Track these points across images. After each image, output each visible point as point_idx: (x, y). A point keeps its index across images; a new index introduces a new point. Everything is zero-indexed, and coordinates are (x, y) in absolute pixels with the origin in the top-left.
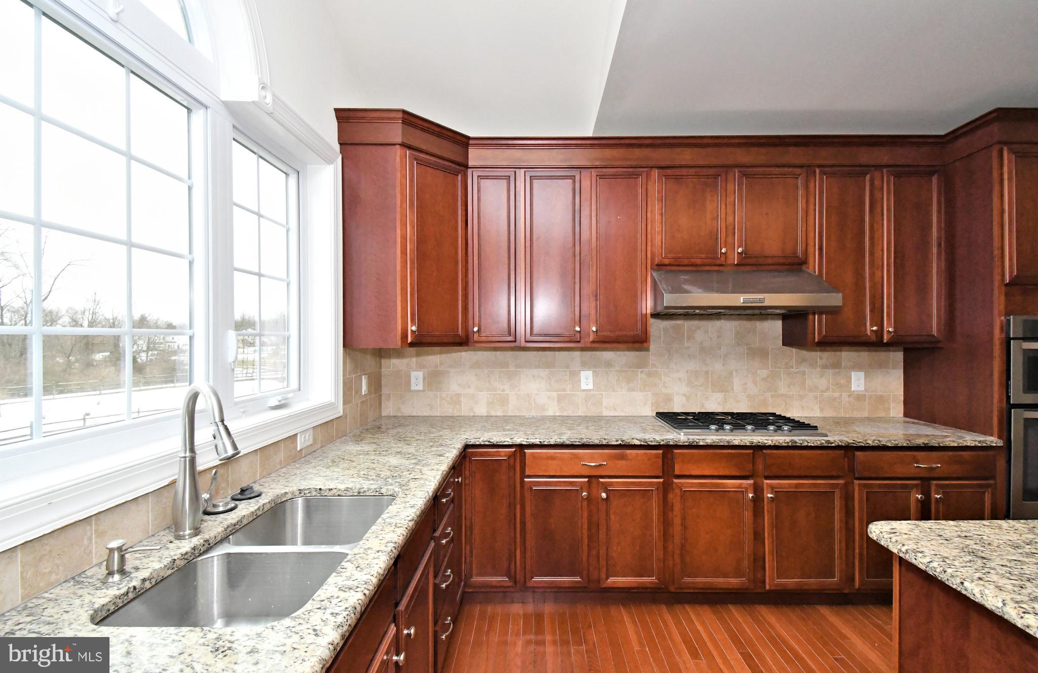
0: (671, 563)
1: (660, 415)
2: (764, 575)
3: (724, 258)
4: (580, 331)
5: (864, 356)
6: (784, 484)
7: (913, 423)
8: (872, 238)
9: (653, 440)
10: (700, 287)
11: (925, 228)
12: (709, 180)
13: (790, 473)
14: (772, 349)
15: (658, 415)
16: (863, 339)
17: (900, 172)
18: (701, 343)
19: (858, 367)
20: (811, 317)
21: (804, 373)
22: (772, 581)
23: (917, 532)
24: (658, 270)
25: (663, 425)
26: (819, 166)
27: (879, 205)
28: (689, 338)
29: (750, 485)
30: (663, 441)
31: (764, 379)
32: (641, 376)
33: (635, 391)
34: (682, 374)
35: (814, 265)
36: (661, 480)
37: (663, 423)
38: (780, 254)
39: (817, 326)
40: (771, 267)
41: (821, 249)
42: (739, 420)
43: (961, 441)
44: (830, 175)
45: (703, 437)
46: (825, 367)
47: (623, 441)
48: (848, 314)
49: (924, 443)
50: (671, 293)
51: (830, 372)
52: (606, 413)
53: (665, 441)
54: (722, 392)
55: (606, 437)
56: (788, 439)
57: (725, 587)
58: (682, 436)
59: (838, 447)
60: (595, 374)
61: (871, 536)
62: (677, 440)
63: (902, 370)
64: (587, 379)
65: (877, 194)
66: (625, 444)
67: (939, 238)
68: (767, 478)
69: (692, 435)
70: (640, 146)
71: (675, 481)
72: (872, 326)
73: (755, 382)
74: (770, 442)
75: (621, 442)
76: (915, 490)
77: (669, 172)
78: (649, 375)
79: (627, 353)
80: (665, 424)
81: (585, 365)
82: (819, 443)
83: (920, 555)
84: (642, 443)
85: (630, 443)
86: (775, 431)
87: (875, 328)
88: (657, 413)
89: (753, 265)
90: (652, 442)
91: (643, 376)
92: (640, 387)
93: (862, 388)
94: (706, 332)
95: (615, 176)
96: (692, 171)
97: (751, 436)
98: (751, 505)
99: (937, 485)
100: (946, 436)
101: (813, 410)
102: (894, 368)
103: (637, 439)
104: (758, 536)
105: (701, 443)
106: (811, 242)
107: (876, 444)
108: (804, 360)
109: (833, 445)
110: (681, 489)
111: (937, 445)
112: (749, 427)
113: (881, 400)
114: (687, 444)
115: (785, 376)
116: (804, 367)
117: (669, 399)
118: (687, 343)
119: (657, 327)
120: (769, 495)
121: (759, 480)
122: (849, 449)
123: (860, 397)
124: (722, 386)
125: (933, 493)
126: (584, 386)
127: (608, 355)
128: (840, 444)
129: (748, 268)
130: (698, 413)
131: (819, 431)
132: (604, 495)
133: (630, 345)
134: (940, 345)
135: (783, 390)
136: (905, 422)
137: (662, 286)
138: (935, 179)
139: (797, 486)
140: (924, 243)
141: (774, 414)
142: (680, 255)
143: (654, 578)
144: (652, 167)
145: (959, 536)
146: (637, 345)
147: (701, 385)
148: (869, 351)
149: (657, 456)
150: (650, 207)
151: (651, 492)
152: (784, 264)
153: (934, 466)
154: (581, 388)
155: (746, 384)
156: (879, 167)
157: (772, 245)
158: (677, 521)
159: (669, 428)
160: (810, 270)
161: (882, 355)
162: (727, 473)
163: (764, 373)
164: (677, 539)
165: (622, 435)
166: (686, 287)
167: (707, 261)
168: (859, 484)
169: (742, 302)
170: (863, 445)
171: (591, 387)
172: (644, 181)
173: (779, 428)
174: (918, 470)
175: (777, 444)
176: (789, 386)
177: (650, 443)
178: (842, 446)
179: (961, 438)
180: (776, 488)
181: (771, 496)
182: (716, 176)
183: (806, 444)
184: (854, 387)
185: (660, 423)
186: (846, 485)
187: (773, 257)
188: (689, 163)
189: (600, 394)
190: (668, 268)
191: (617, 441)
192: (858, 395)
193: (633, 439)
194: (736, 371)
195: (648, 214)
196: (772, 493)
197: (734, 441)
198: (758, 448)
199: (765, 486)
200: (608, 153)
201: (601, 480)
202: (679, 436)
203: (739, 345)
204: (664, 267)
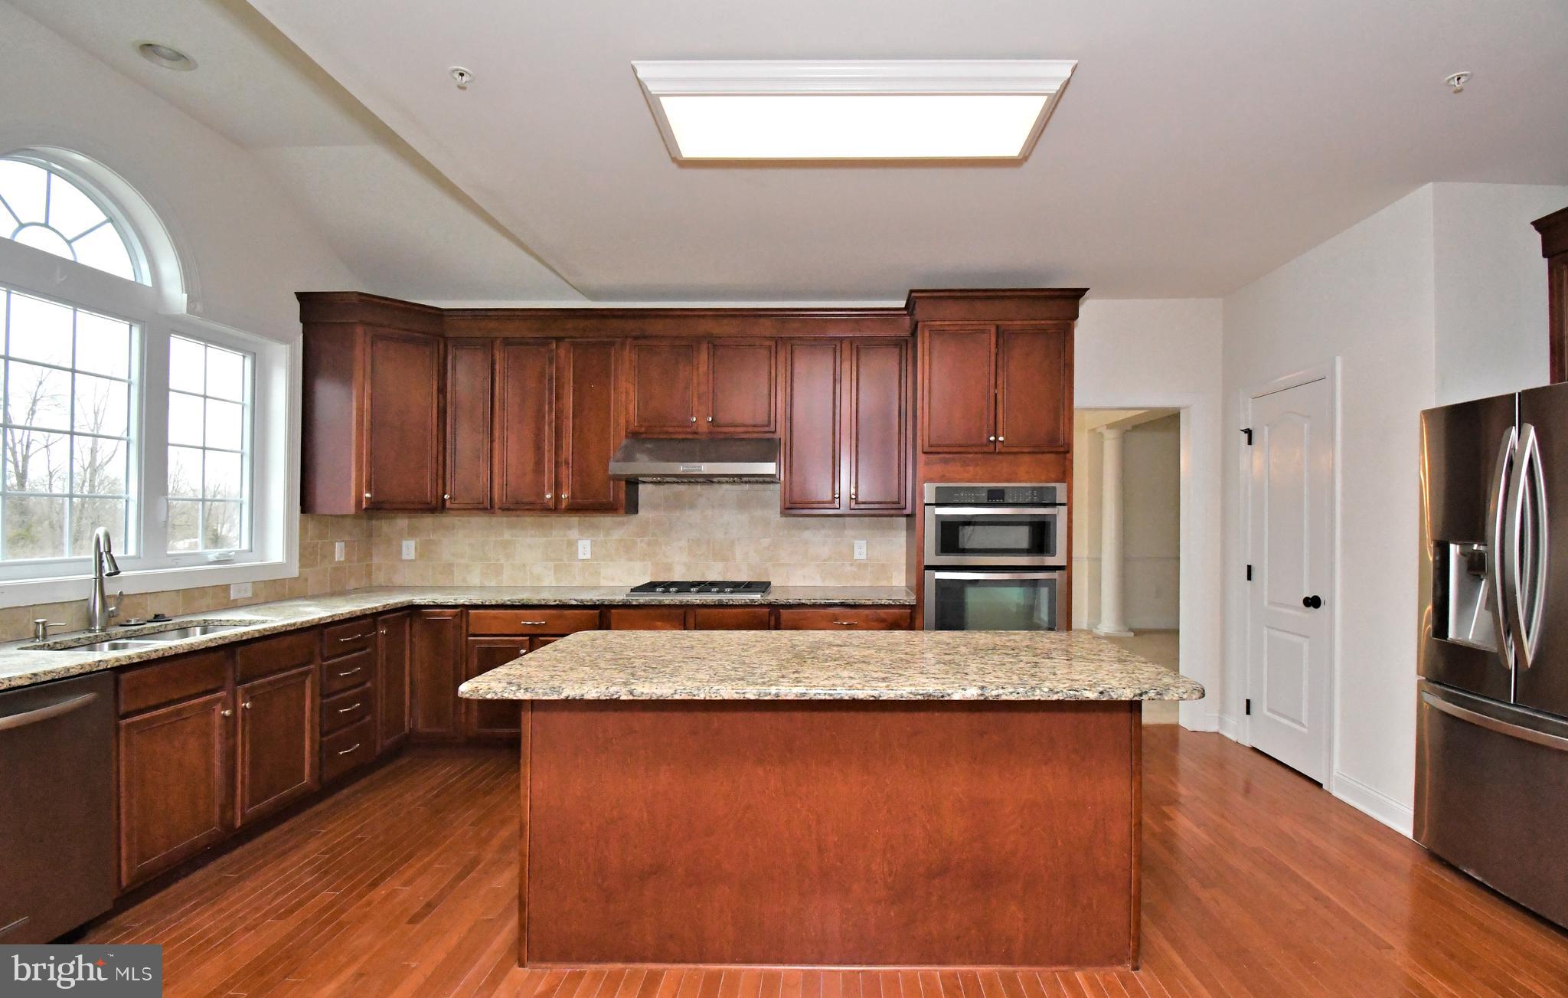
3: (696, 427)
5: (865, 523)
9: (589, 600)
10: (651, 456)
12: (682, 350)
17: (868, 342)
19: (859, 535)
21: (806, 542)
24: (630, 438)
26: (789, 338)
30: (598, 601)
32: (641, 545)
33: (634, 561)
35: (783, 434)
38: (750, 422)
40: (742, 436)
46: (827, 535)
49: (840, 602)
50: (618, 461)
51: (832, 540)
52: (603, 583)
54: (723, 561)
60: (594, 542)
62: (612, 600)
63: (904, 539)
64: (585, 548)
65: (844, 364)
66: (562, 605)
67: (902, 408)
72: (835, 493)
75: (559, 603)
77: (642, 342)
78: (650, 544)
81: (583, 534)
85: (568, 604)
86: (718, 593)
87: (837, 495)
89: (725, 433)
93: (864, 557)
95: (589, 346)
97: (688, 597)
101: (814, 579)
102: (896, 536)
103: (574, 600)
106: (780, 412)
107: (796, 602)
108: (806, 529)
111: (852, 603)
113: (883, 569)
114: (621, 604)
115: (788, 545)
122: (774, 608)
123: (861, 566)
126: (581, 556)
127: (607, 524)
142: (652, 423)
144: (625, 338)
148: (871, 518)
152: (754, 433)
153: (852, 623)
154: (578, 558)
156: (845, 338)
161: (882, 522)
167: (678, 429)
169: (682, 470)
171: (588, 556)
172: (618, 351)
174: (837, 627)
175: (705, 603)
176: (791, 555)
177: (586, 603)
182: (688, 347)
184: (856, 556)
187: (743, 426)
189: (598, 564)
190: (644, 436)
191: (555, 601)
194: (739, 539)
195: (622, 383)
197: (665, 601)
198: (689, 608)
203: (741, 513)
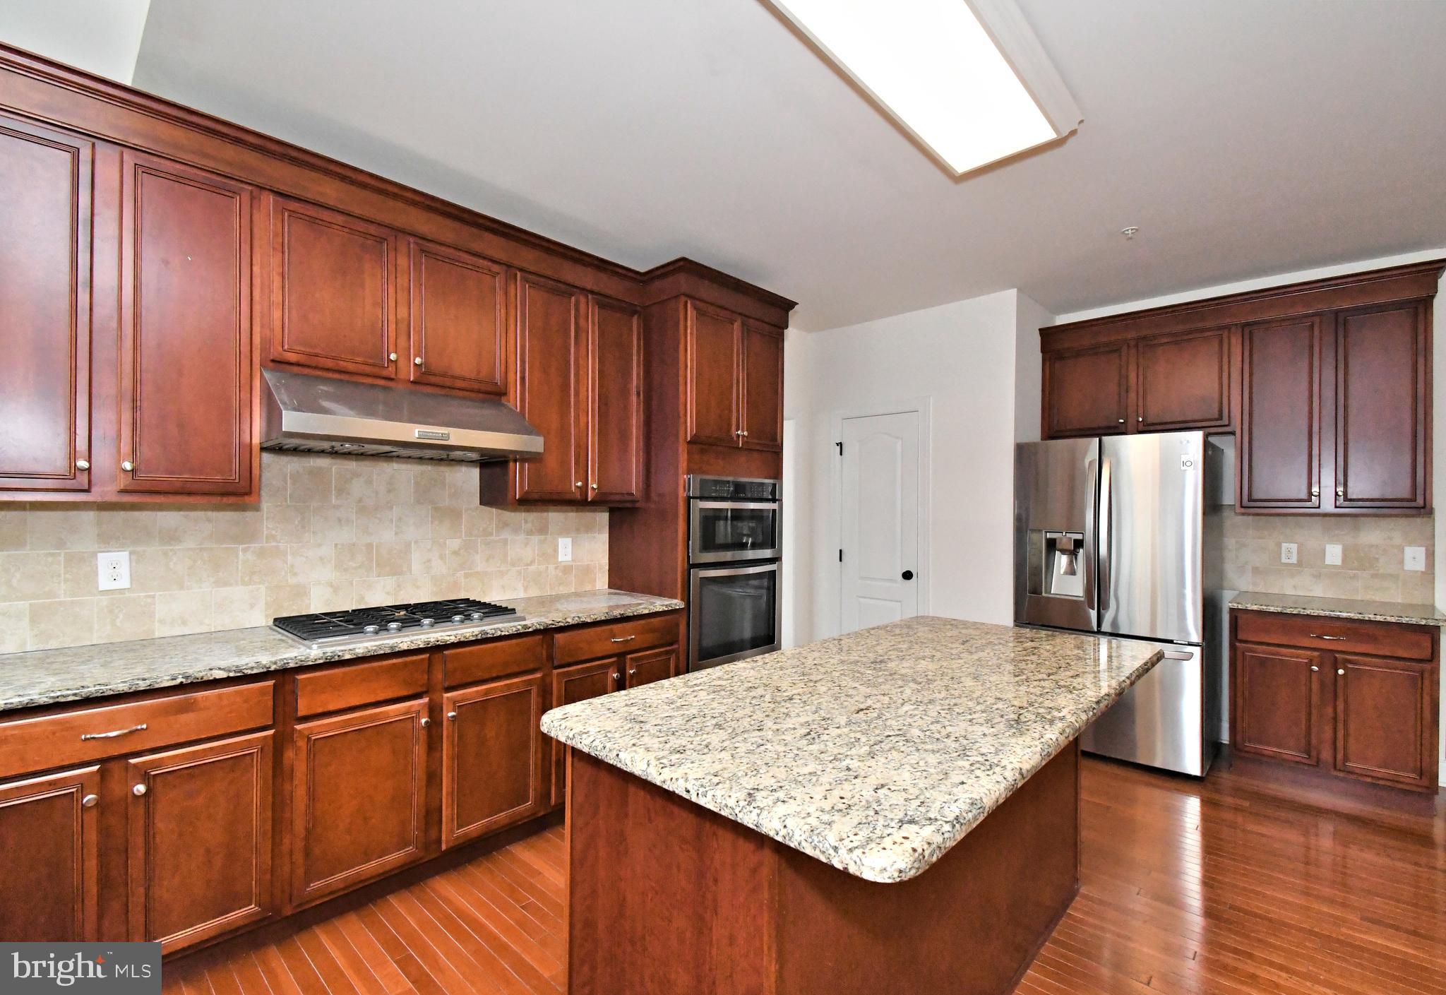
0: (287, 869)
1: (280, 622)
2: (440, 831)
3: (394, 368)
4: (89, 469)
5: (571, 517)
6: (470, 693)
7: (616, 594)
8: (577, 374)
9: (254, 665)
10: (351, 408)
11: (626, 373)
12: (369, 242)
13: (480, 675)
14: (467, 510)
15: (277, 623)
16: (568, 497)
17: (605, 302)
18: (360, 500)
19: (564, 532)
20: (511, 464)
21: (505, 542)
22: (451, 833)
23: (588, 711)
24: (272, 370)
25: (284, 638)
26: (521, 270)
27: (584, 335)
28: (341, 491)
29: (425, 704)
30: (275, 663)
31: (456, 553)
32: (245, 556)
33: (231, 585)
34: (327, 550)
35: (515, 398)
36: (271, 732)
37: (283, 635)
38: (473, 376)
39: (519, 479)
40: (461, 393)
41: (523, 378)
42: (413, 614)
43: (652, 607)
44: (534, 285)
45: (351, 647)
46: (530, 533)
47: (187, 678)
48: (552, 463)
49: (620, 614)
50: (295, 409)
51: (536, 539)
52: (160, 631)
53: (279, 664)
54: (394, 574)
55: (146, 676)
56: (476, 630)
57: (381, 871)
58: (314, 651)
59: (536, 632)
60: (136, 558)
61: (542, 729)
62: (303, 658)
63: (607, 535)
64: (114, 569)
65: (582, 322)
66: (192, 683)
67: (638, 387)
68: (448, 689)
69: (332, 646)
70: (237, 141)
71: (298, 727)
72: (577, 481)
73: (442, 557)
74: (453, 638)
75: (184, 680)
76: (611, 669)
77: (294, 206)
78: (262, 553)
79: (210, 513)
80: (287, 636)
81: (108, 540)
82: (514, 629)
83: (584, 736)
84: (232, 675)
85: (205, 679)
86: (462, 621)
87: (579, 484)
88: (276, 620)
89: (437, 386)
90: (252, 668)
91: (249, 556)
92: (242, 577)
93: (569, 558)
94: (369, 482)
95: (178, 179)
96: (340, 219)
97: (428, 633)
98: (424, 732)
99: (631, 659)
100: (640, 604)
101: (516, 589)
102: (600, 532)
103: (220, 669)
104: (433, 778)
105: (347, 657)
106: (511, 367)
107: (575, 622)
108: (506, 525)
109: (530, 630)
110: (309, 739)
111: (632, 614)
112: (426, 621)
113: (587, 571)
114: (321, 661)
115: (483, 546)
116: (506, 534)
117: (301, 592)
118: (337, 498)
119: (274, 469)
120: (450, 714)
121: (436, 696)
122: (547, 633)
123: (567, 569)
124: (393, 565)
125: (628, 667)
126: (105, 584)
127: (169, 519)
128: (538, 627)
129: (429, 390)
130: (353, 611)
131: (518, 614)
132: (140, 789)
133: (216, 500)
134: (638, 505)
135: (480, 566)
136: (609, 594)
137: (281, 396)
138: (635, 320)
139: (487, 692)
140: (625, 392)
141: (467, 601)
142: (318, 351)
143: (253, 906)
144: (262, 188)
145: (627, 705)
146: (231, 500)
147: (360, 567)
148: (577, 511)
149: (262, 692)
150: (259, 256)
151: (248, 758)
152: (479, 391)
153: (629, 638)
154: (97, 588)
155: (429, 561)
156: (584, 290)
157: (463, 363)
158: (300, 793)
159: (294, 640)
160: (511, 405)
161: (588, 516)
162: (389, 695)
163: (455, 544)
164: (299, 825)
165: (190, 666)
166: (326, 404)
167: (368, 369)
168: (558, 674)
169: (417, 436)
170: (562, 624)
171: (124, 583)
172: (246, 208)
173: (468, 617)
174: (615, 645)
175: (462, 639)
176: (488, 560)
177: (249, 672)
178: (540, 630)
179: (652, 603)
180: (459, 702)
181: (453, 714)
182: (381, 240)
183: (499, 633)
184: (561, 557)
185: (281, 635)
186: (543, 678)
187: (464, 379)
188: (331, 203)
189: (149, 596)
190: (296, 369)
191: (174, 679)
192: (565, 567)
193: (211, 669)
194: (416, 542)
195: (255, 269)
196: (454, 711)
197: (401, 645)
198: (436, 649)
199: (445, 700)
200: (164, 130)
201: (133, 761)
202: (308, 651)
203: (419, 502)
204: (288, 367)
